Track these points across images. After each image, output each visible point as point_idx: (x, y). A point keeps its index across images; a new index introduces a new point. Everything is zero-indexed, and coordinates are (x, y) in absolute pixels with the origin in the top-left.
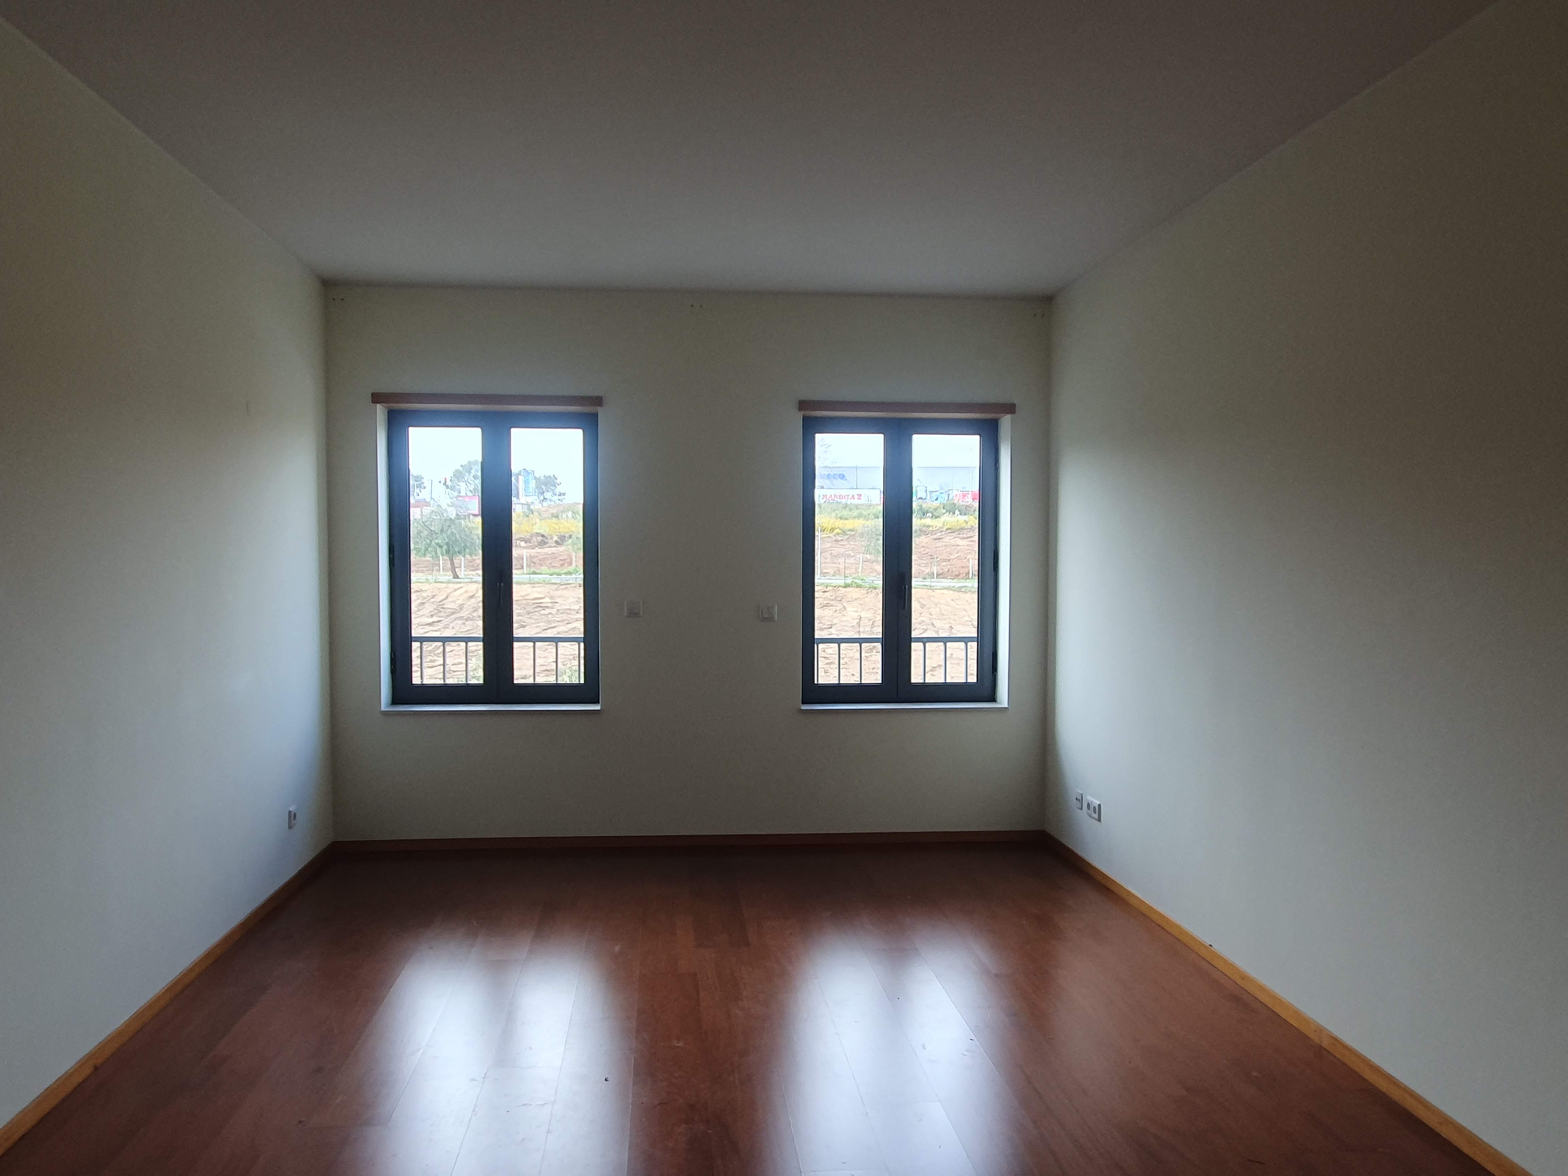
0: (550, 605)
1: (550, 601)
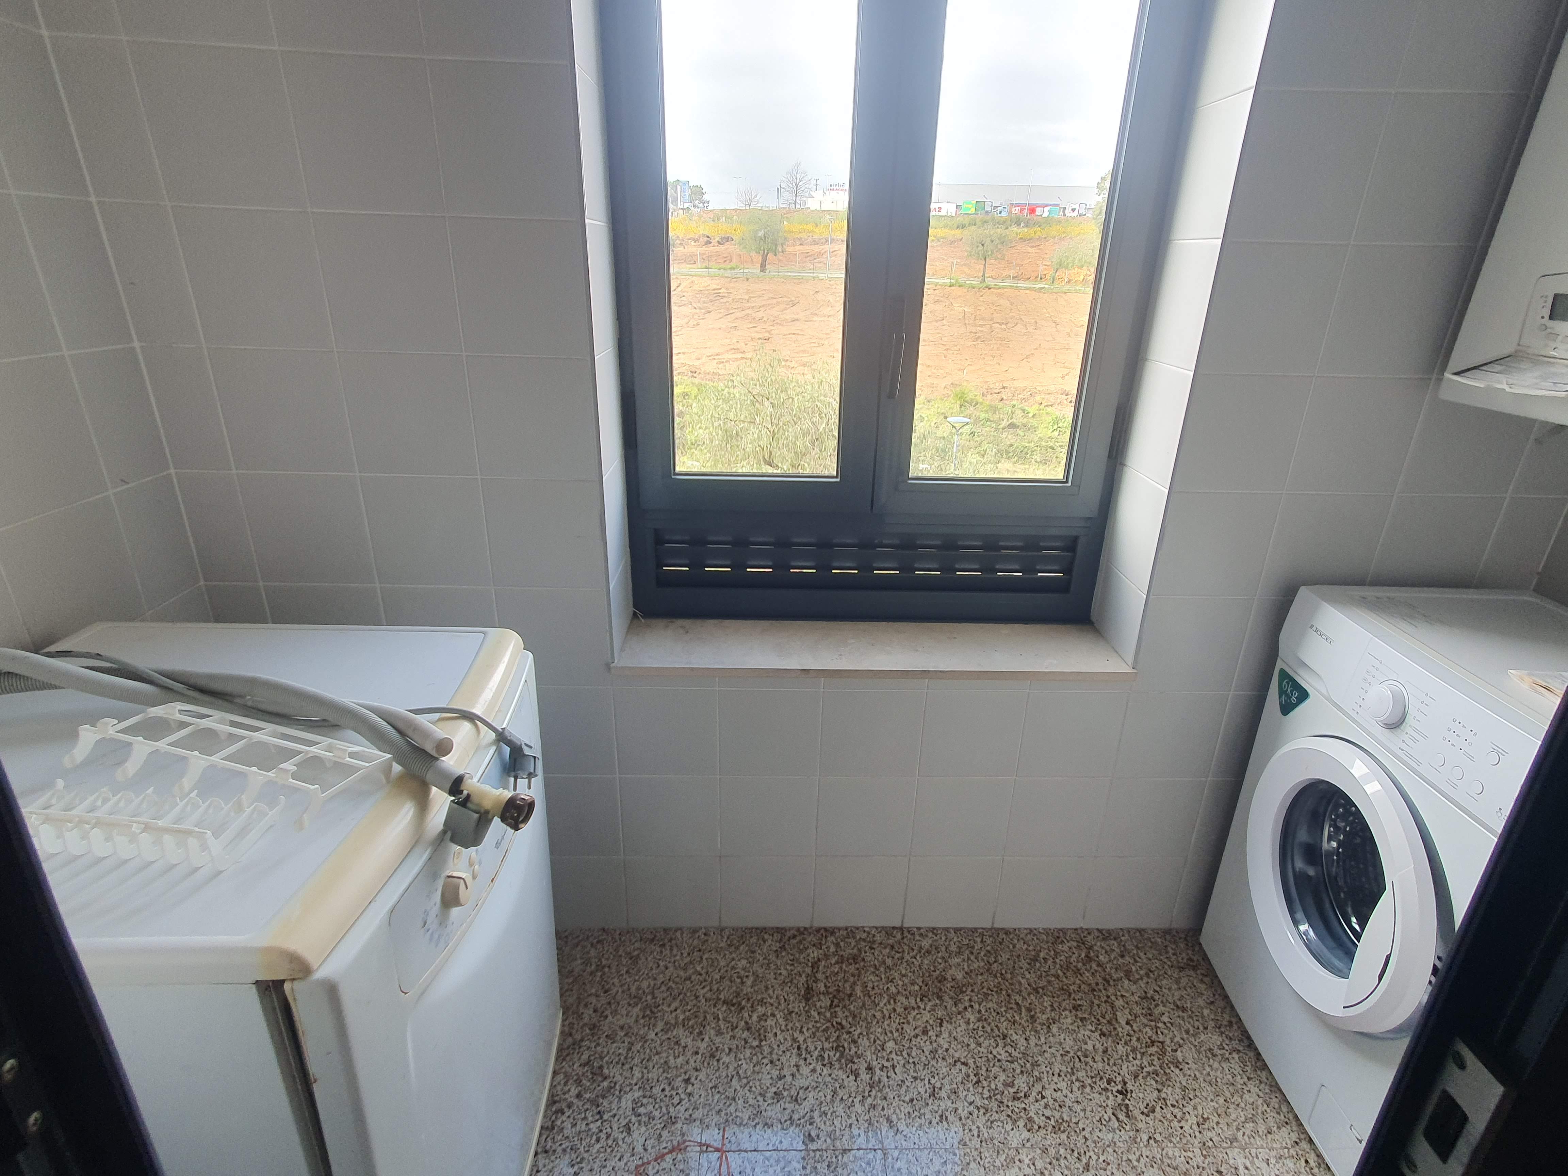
0: (726, 295)
1: (725, 291)
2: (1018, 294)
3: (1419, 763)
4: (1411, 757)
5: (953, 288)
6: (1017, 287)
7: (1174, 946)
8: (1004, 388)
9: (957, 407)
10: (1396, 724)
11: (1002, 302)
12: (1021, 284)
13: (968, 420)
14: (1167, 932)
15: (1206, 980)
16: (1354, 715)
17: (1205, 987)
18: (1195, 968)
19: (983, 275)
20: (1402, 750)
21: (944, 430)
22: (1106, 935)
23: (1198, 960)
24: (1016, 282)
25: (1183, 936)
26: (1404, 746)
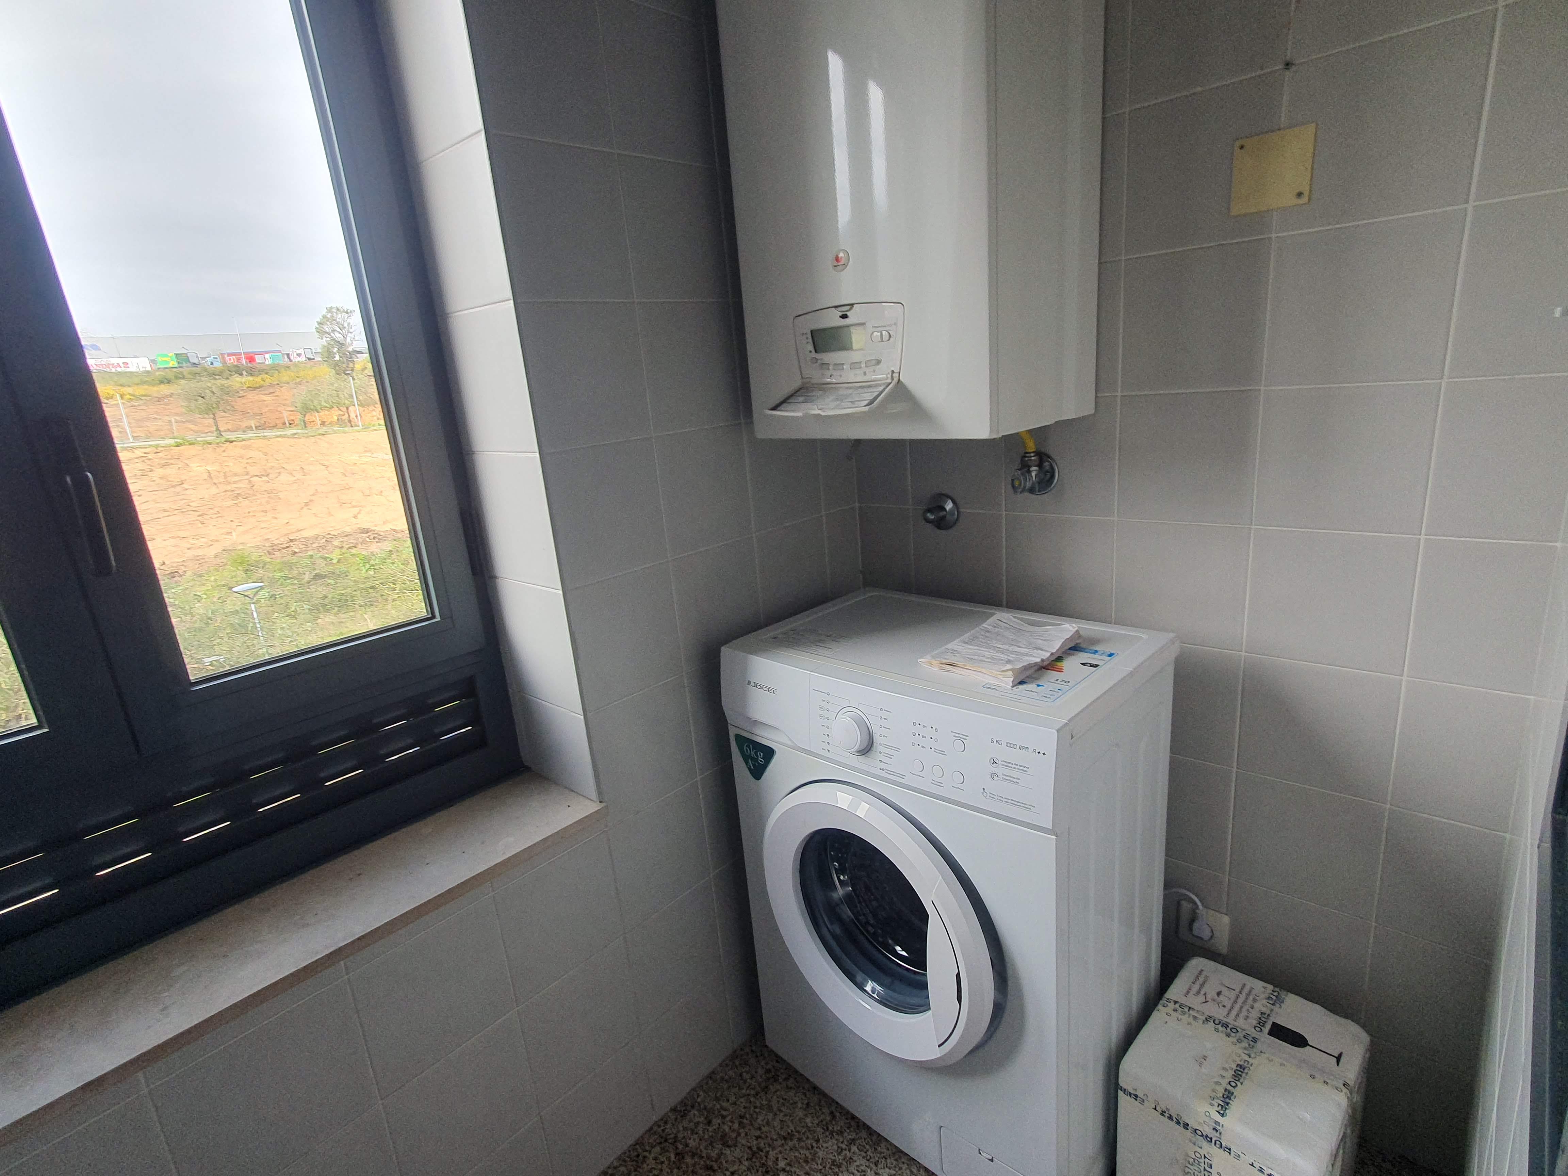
2: (269, 443)
3: (902, 776)
4: (893, 773)
5: (182, 448)
6: (264, 436)
7: (747, 1068)
8: (291, 540)
9: (241, 574)
10: (867, 749)
11: (251, 453)
12: (267, 433)
13: (261, 584)
14: (734, 1056)
15: (791, 1083)
16: (825, 753)
17: (794, 1091)
18: (775, 1079)
19: (218, 429)
20: (883, 770)
21: (233, 603)
22: (681, 1110)
23: (774, 1067)
24: (262, 431)
25: (747, 1050)
26: (882, 766)
